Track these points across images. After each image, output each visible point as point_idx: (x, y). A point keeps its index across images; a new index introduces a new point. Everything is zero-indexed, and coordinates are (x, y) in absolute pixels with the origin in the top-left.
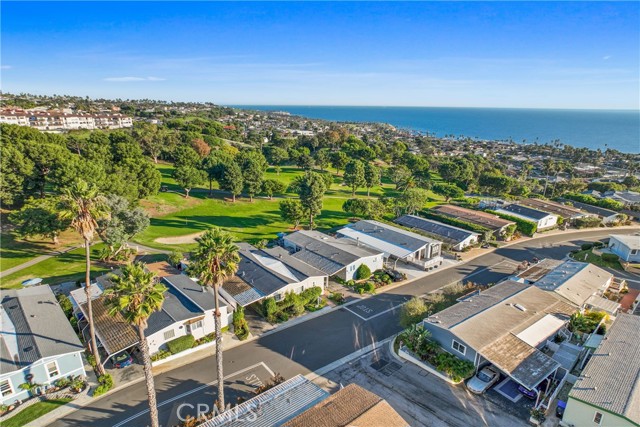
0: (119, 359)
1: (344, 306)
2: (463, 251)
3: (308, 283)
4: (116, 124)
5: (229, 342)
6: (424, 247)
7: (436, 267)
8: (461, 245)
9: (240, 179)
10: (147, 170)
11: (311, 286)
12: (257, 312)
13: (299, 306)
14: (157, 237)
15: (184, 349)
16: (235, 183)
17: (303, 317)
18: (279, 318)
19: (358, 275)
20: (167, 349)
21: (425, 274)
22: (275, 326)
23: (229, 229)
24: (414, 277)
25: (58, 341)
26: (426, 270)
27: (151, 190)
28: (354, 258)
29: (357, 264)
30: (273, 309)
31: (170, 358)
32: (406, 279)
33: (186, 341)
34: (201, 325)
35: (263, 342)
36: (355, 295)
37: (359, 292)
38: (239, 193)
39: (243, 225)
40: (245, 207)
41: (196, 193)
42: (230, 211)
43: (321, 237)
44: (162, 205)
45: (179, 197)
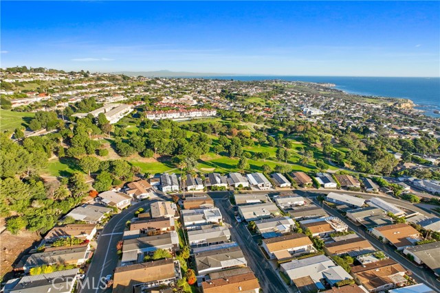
1: (229, 192)
2: (281, 187)
3: (223, 185)
5: (202, 191)
6: (263, 183)
7: (265, 189)
12: (209, 188)
13: (219, 189)
14: (202, 168)
15: (194, 190)
16: (232, 152)
17: (219, 191)
18: (214, 190)
19: (239, 186)
20: (191, 190)
22: (212, 191)
23: (222, 168)
24: (255, 190)
26: (260, 189)
27: (206, 153)
28: (239, 181)
29: (239, 183)
30: (213, 188)
32: (251, 190)
34: (197, 187)
35: (208, 193)
37: (235, 190)
39: (227, 168)
40: (233, 161)
41: (221, 154)
42: (228, 162)
43: (238, 175)
44: (209, 157)
45: (215, 155)
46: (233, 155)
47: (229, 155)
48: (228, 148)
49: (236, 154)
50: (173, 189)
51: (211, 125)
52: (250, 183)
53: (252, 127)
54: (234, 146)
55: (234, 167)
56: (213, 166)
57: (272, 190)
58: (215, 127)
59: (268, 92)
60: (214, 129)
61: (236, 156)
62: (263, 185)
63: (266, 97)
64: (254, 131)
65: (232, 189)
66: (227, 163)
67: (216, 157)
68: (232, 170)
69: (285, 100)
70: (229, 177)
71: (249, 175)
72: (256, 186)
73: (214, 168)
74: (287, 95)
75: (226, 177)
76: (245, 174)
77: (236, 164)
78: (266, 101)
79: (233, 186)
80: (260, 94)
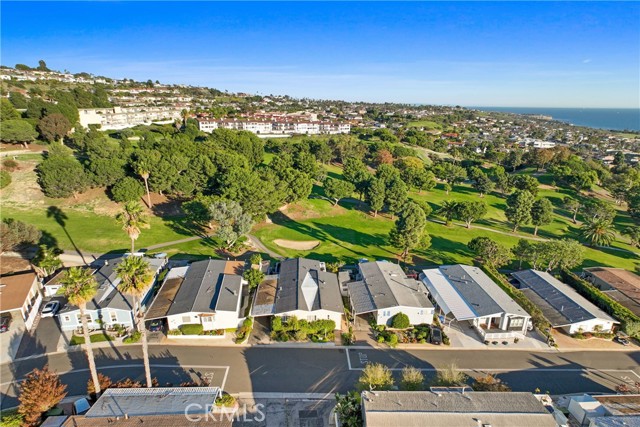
0: (154, 324)
1: (347, 348)
2: (572, 336)
3: (321, 315)
4: (337, 130)
5: (226, 340)
6: (498, 315)
7: (504, 343)
8: (574, 328)
9: (382, 197)
10: (298, 180)
11: (326, 318)
12: (265, 325)
13: (302, 335)
14: (277, 238)
15: (193, 333)
16: (375, 199)
18: (279, 336)
19: (392, 322)
20: (182, 330)
21: (484, 347)
22: (272, 342)
23: (341, 243)
24: (462, 346)
25: (125, 300)
26: (486, 343)
27: (299, 197)
28: (397, 304)
29: (394, 311)
31: (181, 337)
32: (448, 344)
33: (196, 329)
34: (210, 320)
35: (249, 352)
36: (371, 342)
37: (376, 339)
38: (380, 209)
39: (357, 242)
40: (380, 224)
41: (347, 203)
42: (363, 225)
43: (391, 273)
44: (309, 210)
45: (328, 205)
46: (379, 206)
47: (366, 206)
48: (364, 186)
49: (387, 203)
50: (109, 323)
51: (332, 143)
52: (438, 309)
53: (426, 155)
54: (381, 180)
55: (378, 241)
56: (314, 234)
57: (537, 346)
58: (341, 146)
59: (449, 116)
60: (337, 152)
61: (385, 210)
62: (496, 325)
63: (445, 121)
64: (430, 163)
65: (361, 332)
66: (360, 230)
67: (331, 212)
68: (372, 249)
69: (478, 128)
70: (355, 275)
71: (432, 274)
72: (468, 327)
73: (316, 242)
74: (479, 122)
75: (345, 276)
76: (415, 269)
77: (386, 232)
78: (445, 127)
79: (370, 318)
80: (433, 117)
